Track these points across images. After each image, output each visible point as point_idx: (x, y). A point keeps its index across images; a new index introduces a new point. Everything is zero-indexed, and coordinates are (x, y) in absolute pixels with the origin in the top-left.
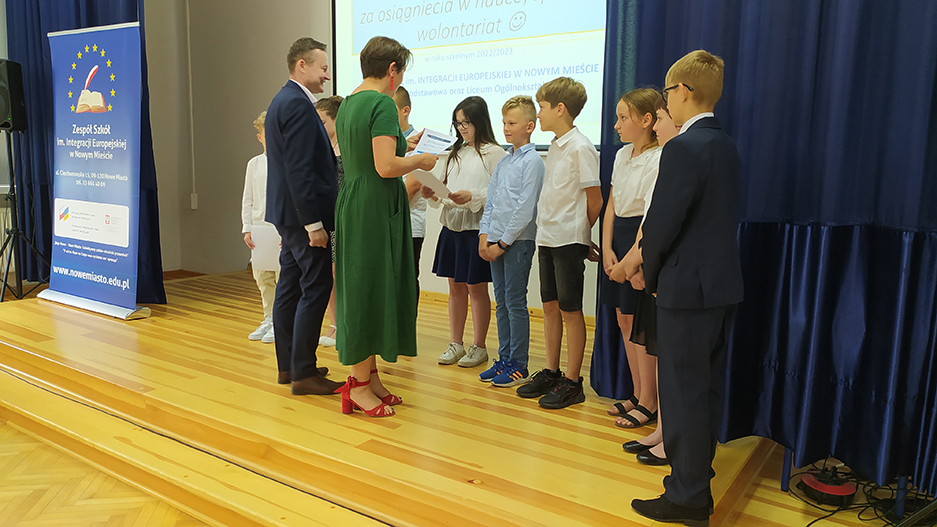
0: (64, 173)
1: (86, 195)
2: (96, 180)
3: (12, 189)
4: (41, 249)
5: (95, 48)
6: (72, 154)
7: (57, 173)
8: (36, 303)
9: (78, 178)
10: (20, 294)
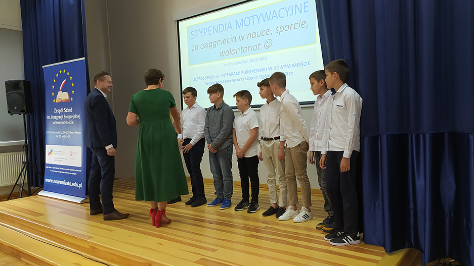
0: (50, 133)
1: (60, 142)
2: (66, 135)
3: (26, 142)
4: (40, 170)
5: (64, 71)
6: (54, 123)
7: (47, 132)
8: (37, 197)
9: (57, 134)
10: (29, 194)
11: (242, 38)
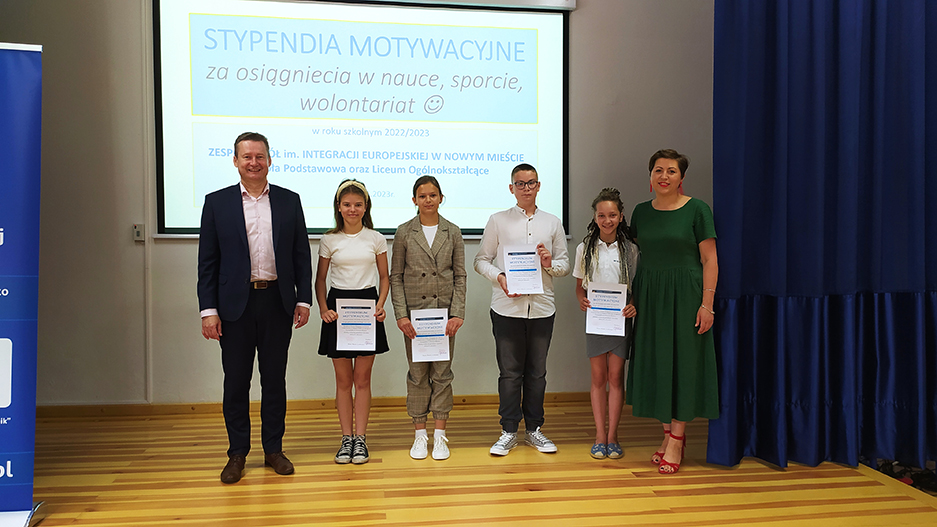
11: (366, 79)
